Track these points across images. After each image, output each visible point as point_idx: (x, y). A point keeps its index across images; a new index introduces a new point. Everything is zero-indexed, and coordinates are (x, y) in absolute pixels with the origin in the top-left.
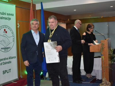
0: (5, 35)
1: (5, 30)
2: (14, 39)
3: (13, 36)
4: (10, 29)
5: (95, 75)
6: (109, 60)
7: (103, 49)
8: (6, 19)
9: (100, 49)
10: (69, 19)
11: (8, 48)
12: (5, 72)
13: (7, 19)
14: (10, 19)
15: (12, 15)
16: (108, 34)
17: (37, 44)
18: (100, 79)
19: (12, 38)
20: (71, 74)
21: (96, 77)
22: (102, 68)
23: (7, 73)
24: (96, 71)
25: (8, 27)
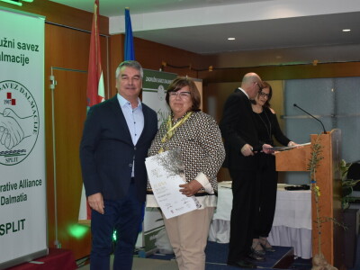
0: (8, 111)
1: (9, 95)
2: (37, 125)
3: (36, 114)
4: (26, 91)
5: (289, 246)
6: (335, 198)
7: (316, 161)
8: (14, 59)
9: (307, 162)
10: (211, 67)
11: (17, 153)
12: (7, 229)
13: (19, 59)
14: (26, 61)
15: (34, 48)
16: (334, 117)
17: (135, 141)
18: (306, 256)
19: (32, 120)
20: (214, 240)
21: (293, 251)
22: (314, 222)
23: (14, 231)
24: (293, 232)
25: (20, 87)
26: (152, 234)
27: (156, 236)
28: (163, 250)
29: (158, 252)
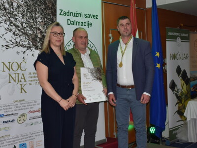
4: (90, 43)
8: (82, 24)
13: (85, 24)
14: (90, 25)
15: (95, 17)
26: (174, 130)
27: (177, 131)
28: (181, 140)
29: (178, 141)
